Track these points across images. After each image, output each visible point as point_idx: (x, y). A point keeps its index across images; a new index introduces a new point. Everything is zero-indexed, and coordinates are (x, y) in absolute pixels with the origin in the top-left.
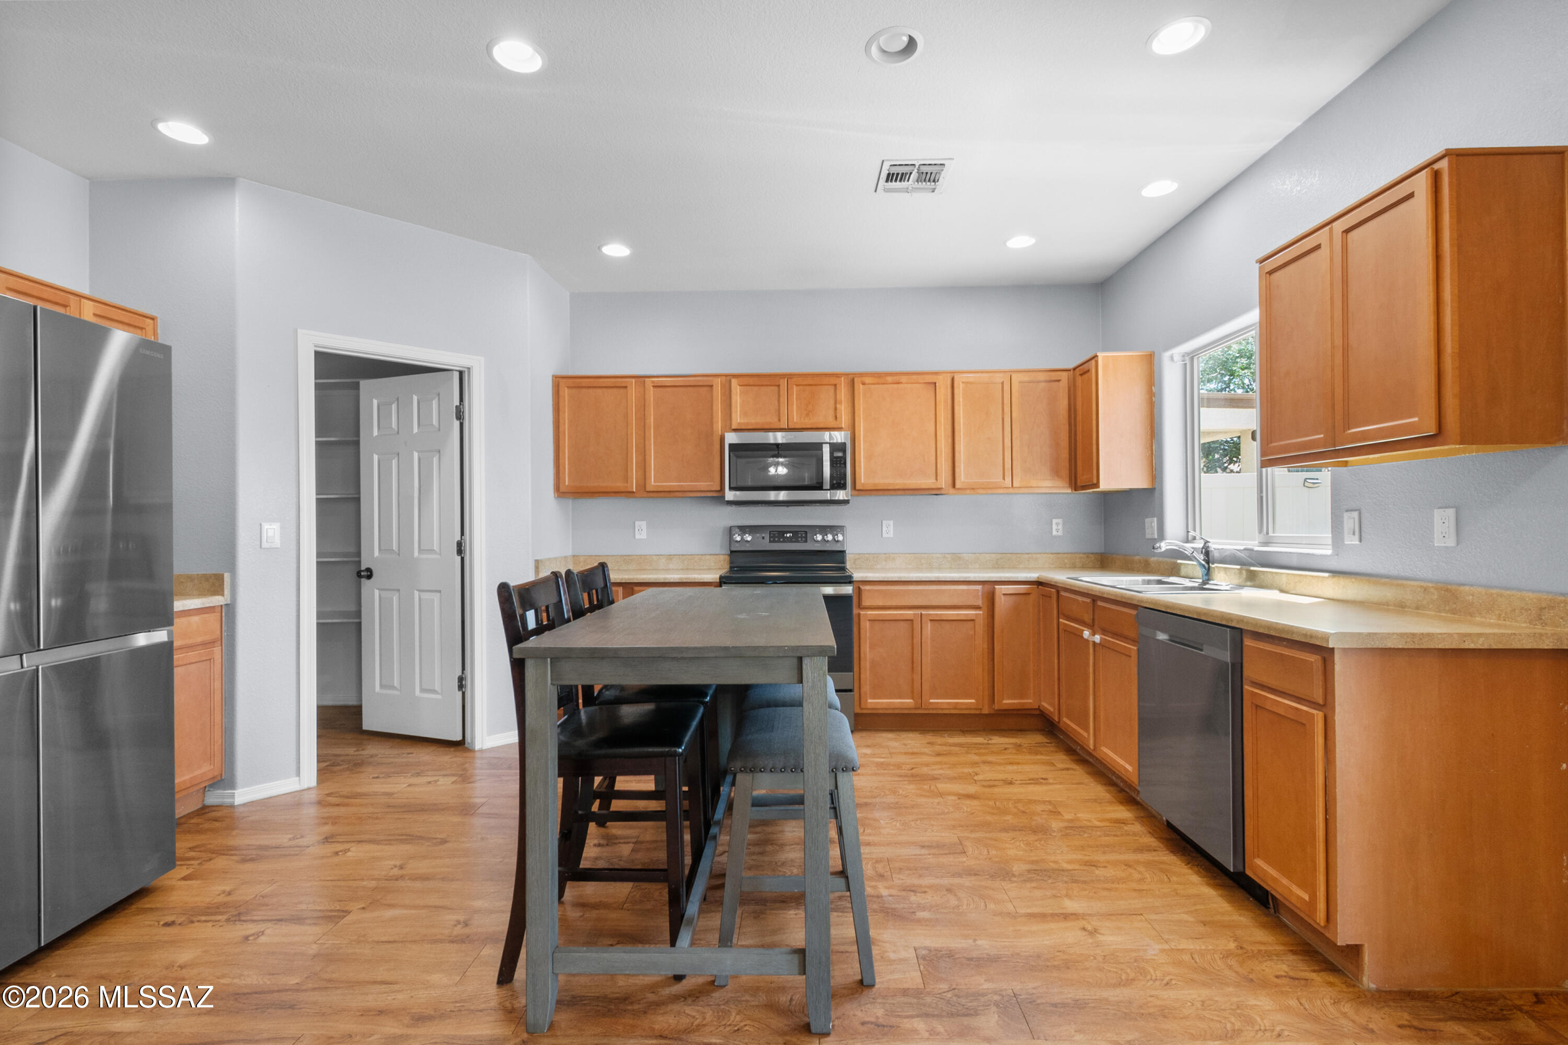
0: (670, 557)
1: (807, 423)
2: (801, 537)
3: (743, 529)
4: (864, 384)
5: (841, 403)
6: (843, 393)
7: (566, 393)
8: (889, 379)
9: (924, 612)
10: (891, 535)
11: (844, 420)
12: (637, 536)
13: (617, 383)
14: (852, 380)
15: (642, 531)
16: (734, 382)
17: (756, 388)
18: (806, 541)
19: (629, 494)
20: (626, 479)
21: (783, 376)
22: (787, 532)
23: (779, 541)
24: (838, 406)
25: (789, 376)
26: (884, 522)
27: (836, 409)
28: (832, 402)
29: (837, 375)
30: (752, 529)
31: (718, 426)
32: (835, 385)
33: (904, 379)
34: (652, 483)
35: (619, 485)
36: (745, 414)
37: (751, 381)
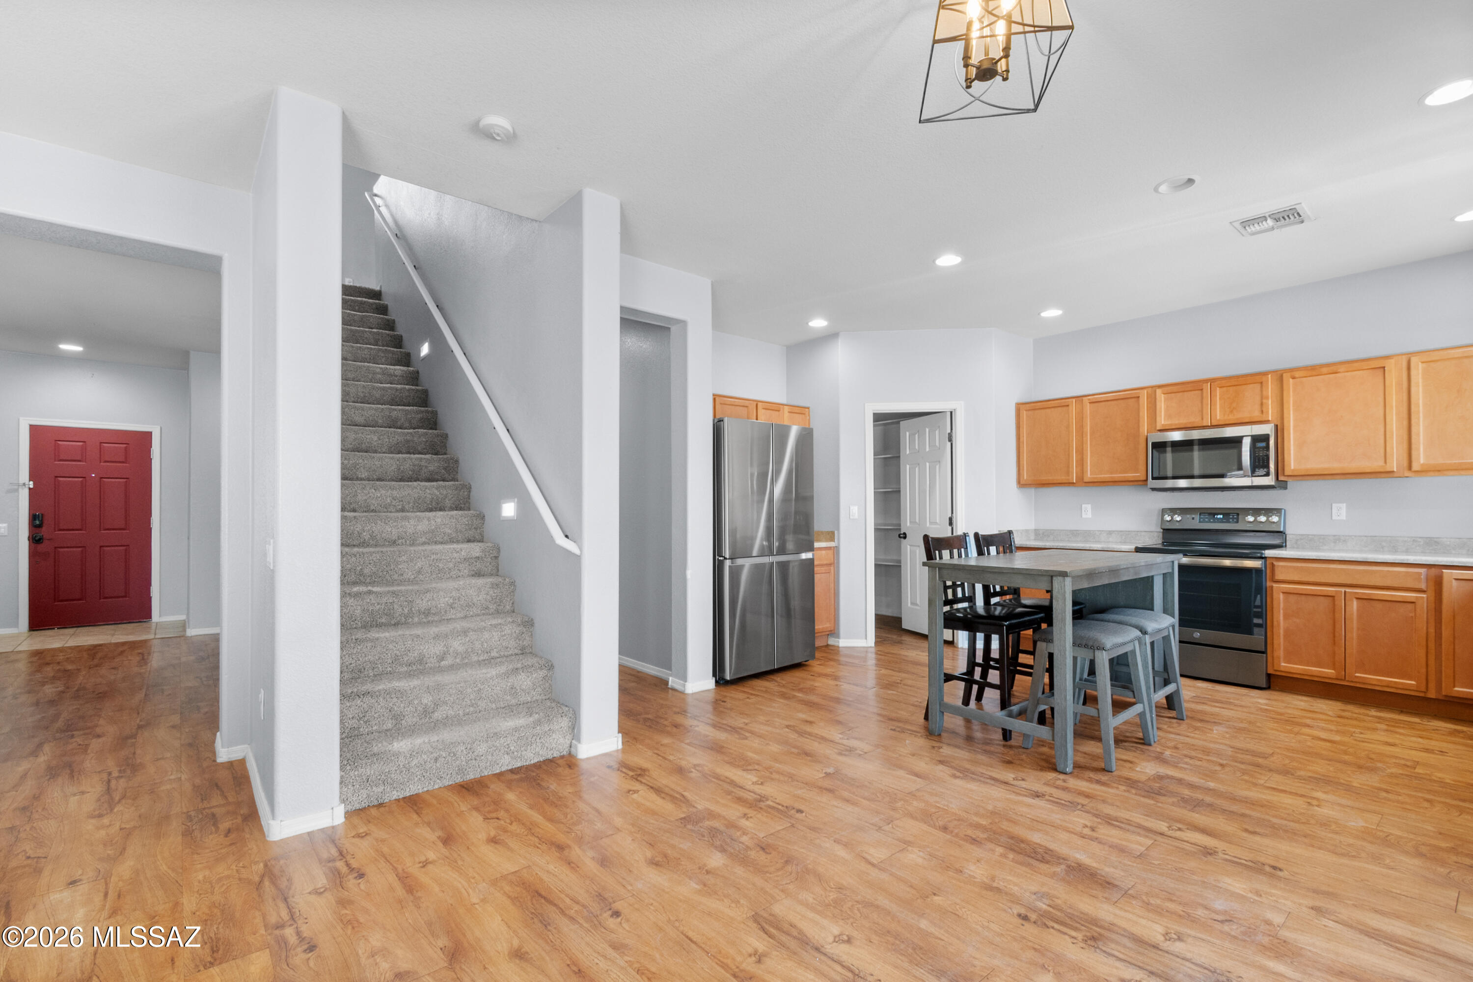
0: (1110, 533)
1: (1232, 418)
2: (1233, 518)
3: (1173, 511)
4: (1294, 378)
5: (1267, 398)
6: (1271, 388)
7: (1024, 414)
8: (1325, 370)
9: (1348, 590)
10: (1343, 516)
11: (1271, 413)
12: (1084, 516)
13: (1062, 403)
14: (1280, 376)
15: (1088, 511)
16: (1159, 391)
17: (1181, 394)
18: (1237, 522)
19: (1070, 484)
20: (1068, 473)
21: (1206, 381)
22: (1218, 514)
23: (1210, 522)
24: (1264, 401)
25: (1212, 381)
26: (1334, 505)
27: (1262, 404)
28: (1258, 398)
29: (1265, 374)
30: (1183, 511)
31: (1144, 428)
32: (1261, 383)
33: (1342, 368)
34: (1089, 476)
35: (1063, 478)
36: (1168, 416)
37: (1175, 388)
